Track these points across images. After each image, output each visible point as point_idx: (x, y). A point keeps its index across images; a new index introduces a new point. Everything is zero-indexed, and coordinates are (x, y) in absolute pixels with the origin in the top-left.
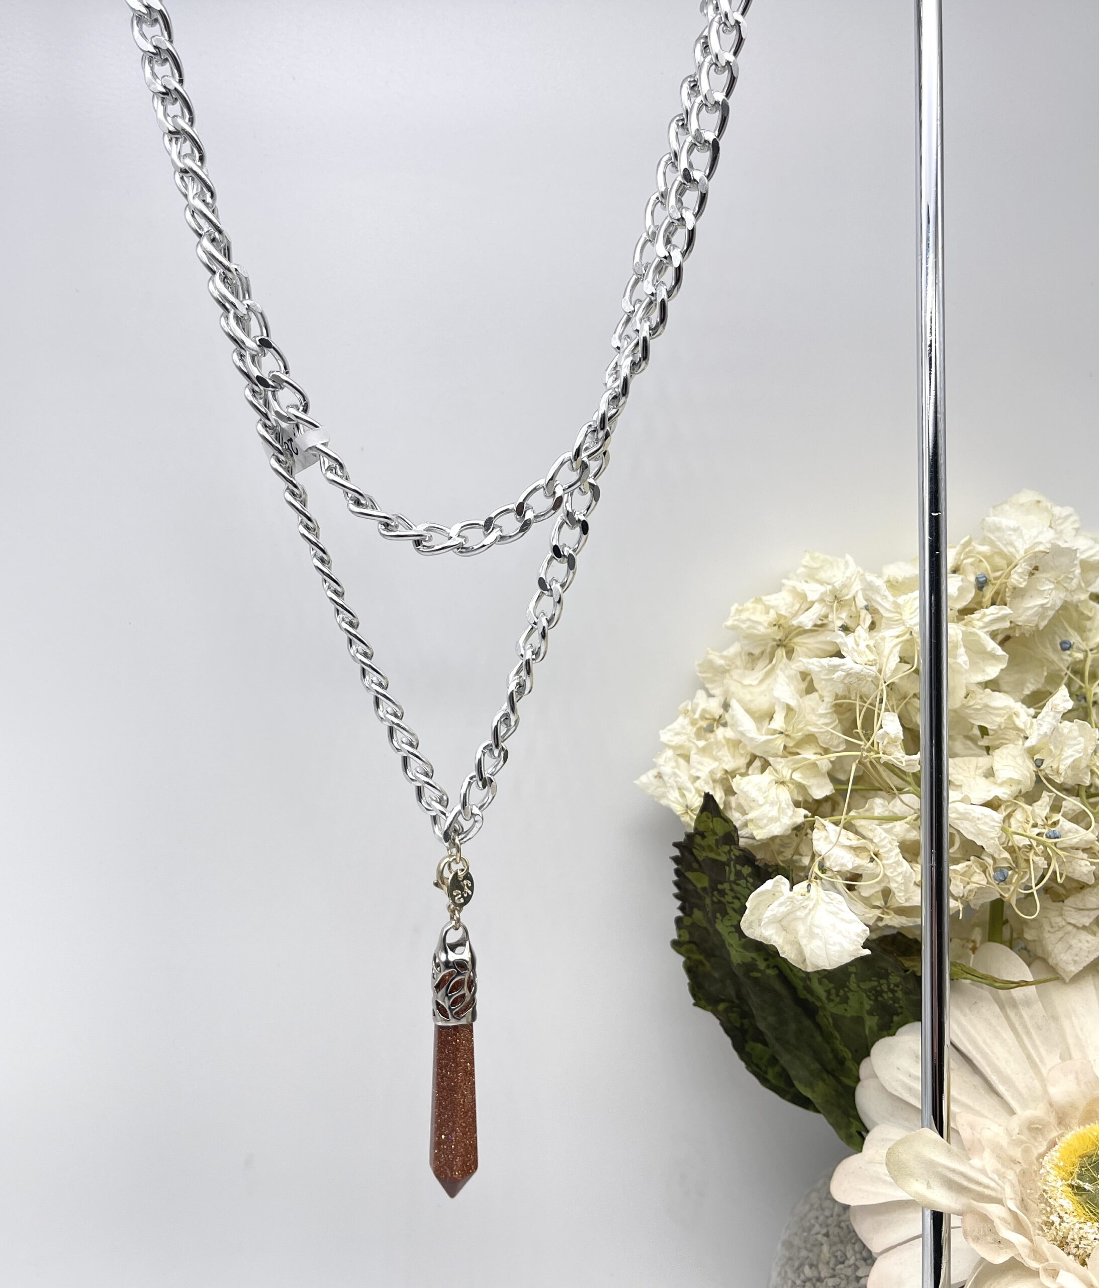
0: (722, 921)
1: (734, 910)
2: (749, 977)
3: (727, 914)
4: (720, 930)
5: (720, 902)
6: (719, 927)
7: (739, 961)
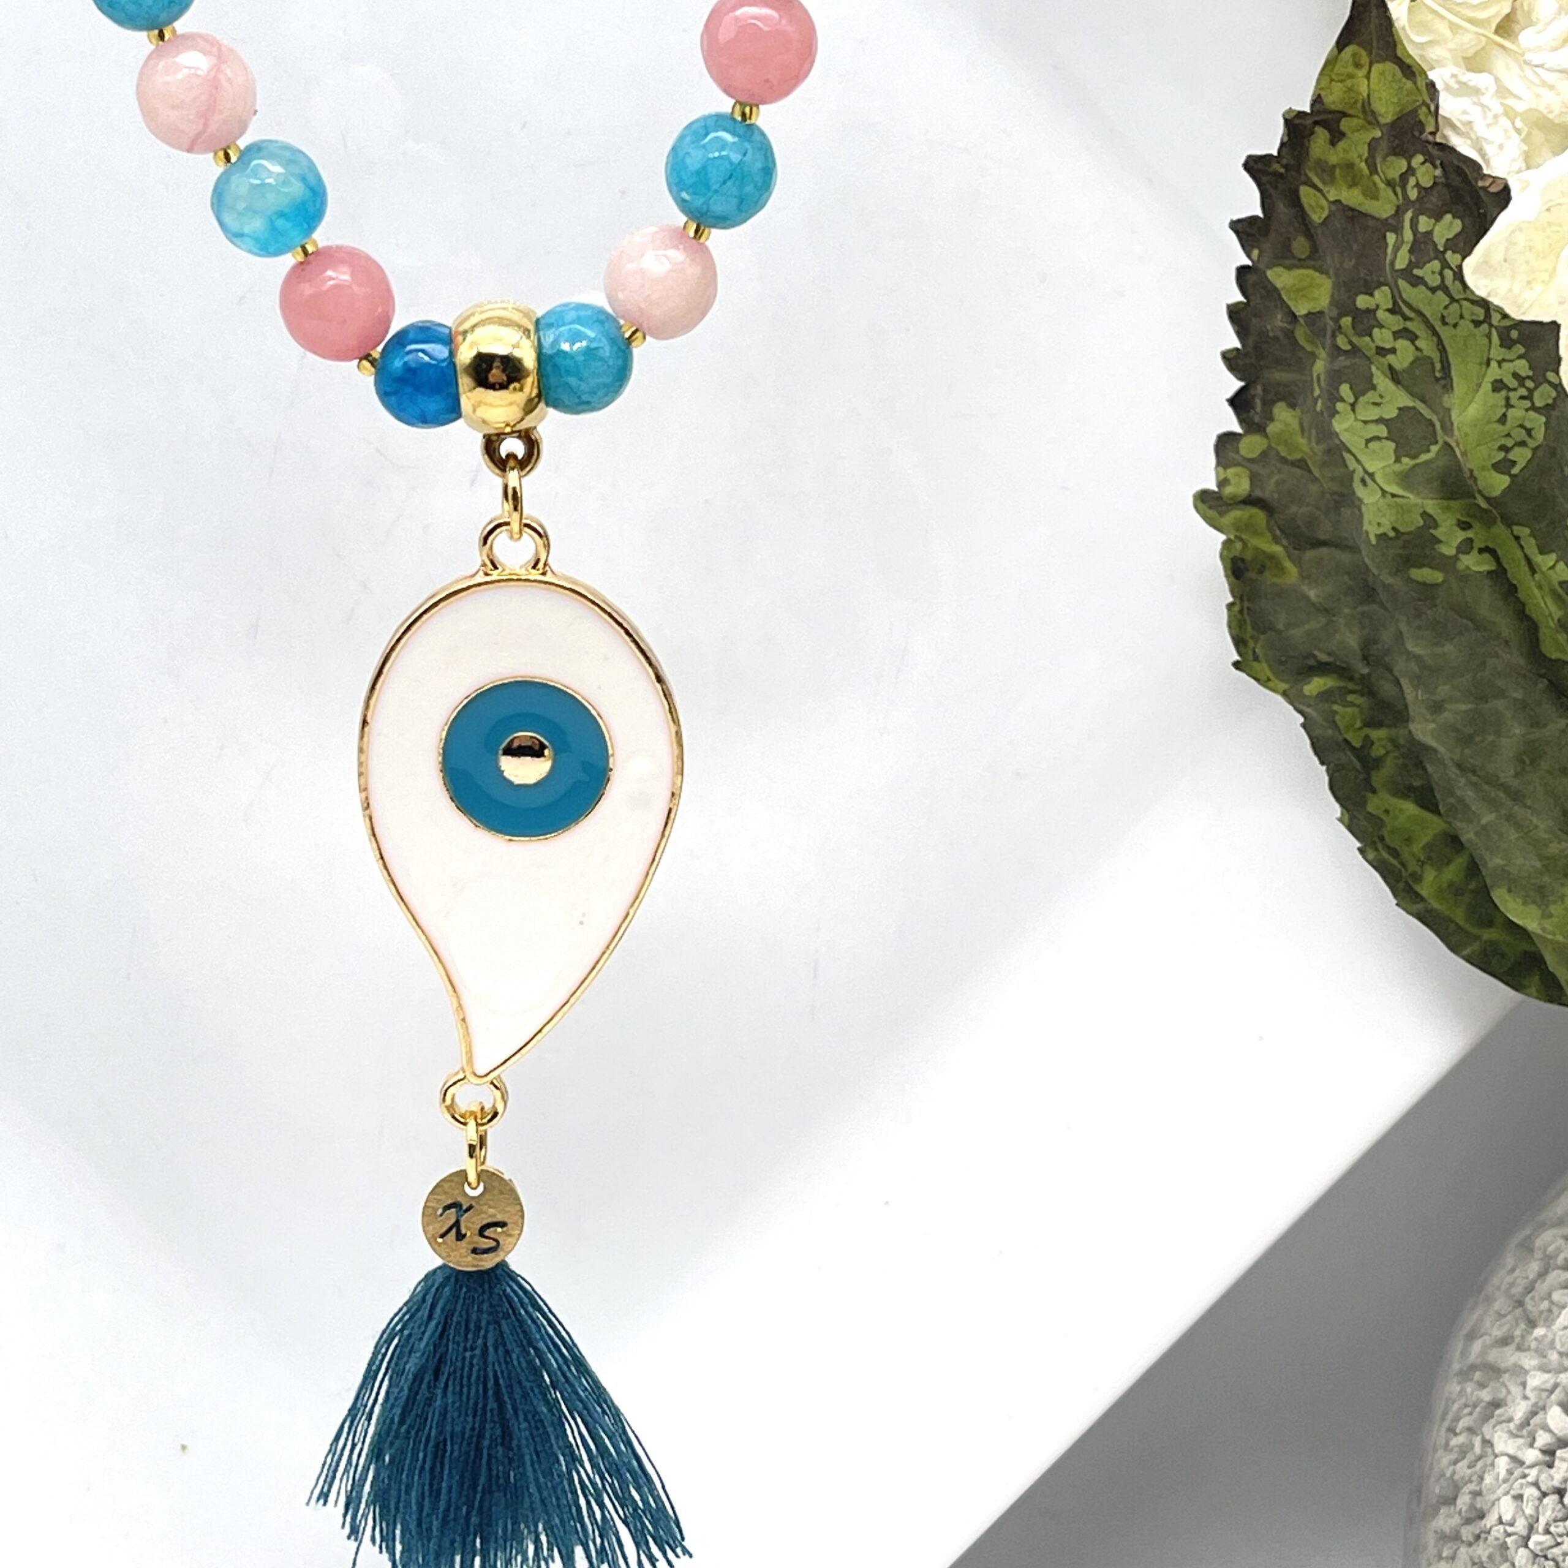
0: (1353, 406)
1: (1394, 376)
2: (1409, 580)
3: (1374, 387)
4: (1345, 437)
5: (1355, 350)
6: (1343, 425)
7: (1386, 528)
